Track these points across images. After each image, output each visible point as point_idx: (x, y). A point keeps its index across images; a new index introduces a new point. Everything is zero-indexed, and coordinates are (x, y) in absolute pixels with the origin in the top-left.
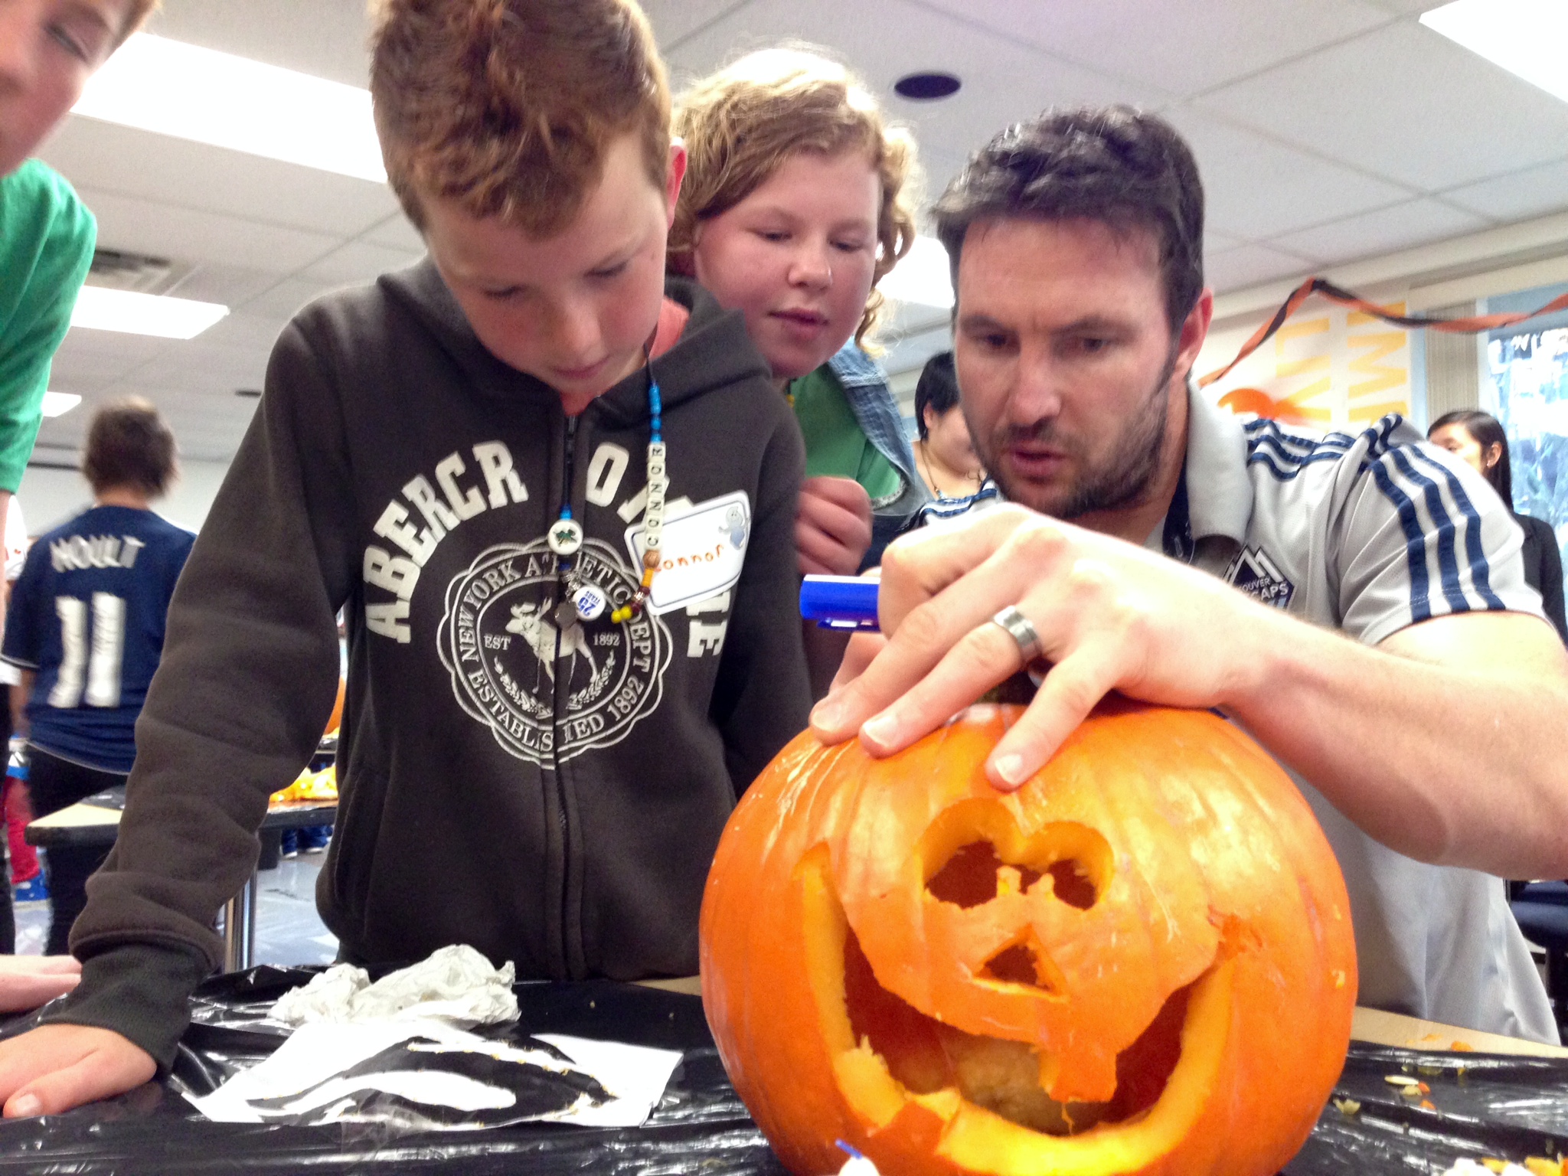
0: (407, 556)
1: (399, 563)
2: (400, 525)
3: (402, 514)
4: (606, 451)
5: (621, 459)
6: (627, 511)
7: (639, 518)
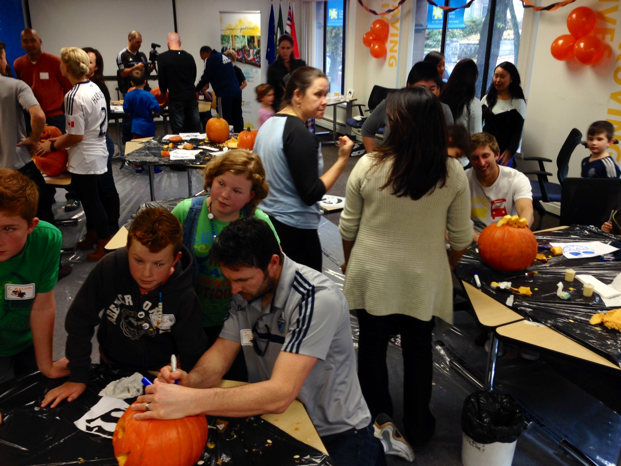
0: (115, 313)
1: (114, 314)
2: (114, 308)
3: (114, 306)
4: (147, 302)
5: (150, 304)
6: (150, 312)
7: (152, 313)
